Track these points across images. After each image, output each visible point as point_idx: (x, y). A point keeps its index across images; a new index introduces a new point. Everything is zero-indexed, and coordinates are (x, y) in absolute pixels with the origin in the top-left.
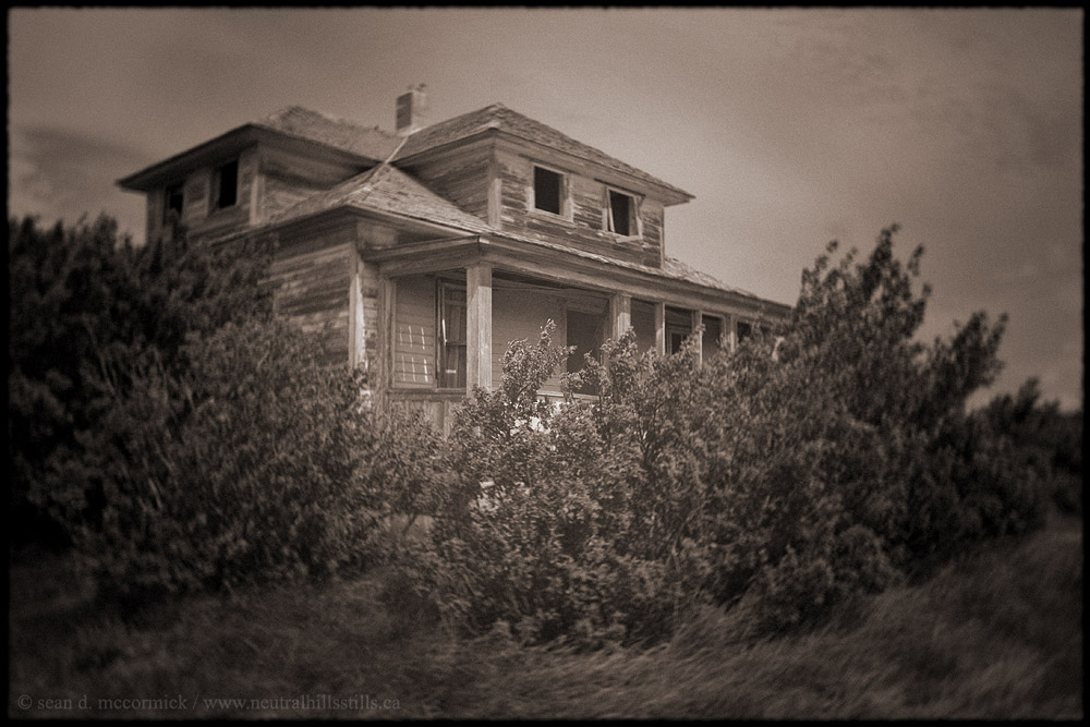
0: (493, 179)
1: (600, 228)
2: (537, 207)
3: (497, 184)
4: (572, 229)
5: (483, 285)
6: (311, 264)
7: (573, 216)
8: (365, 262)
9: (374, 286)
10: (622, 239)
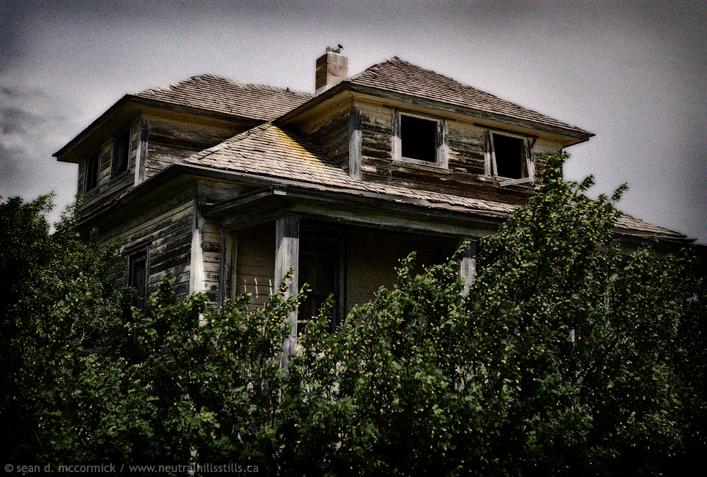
0: (352, 132)
1: (482, 172)
2: (404, 155)
3: (357, 137)
4: (446, 175)
5: (288, 235)
6: (169, 223)
7: (447, 163)
8: (206, 218)
9: (215, 241)
10: (507, 182)
